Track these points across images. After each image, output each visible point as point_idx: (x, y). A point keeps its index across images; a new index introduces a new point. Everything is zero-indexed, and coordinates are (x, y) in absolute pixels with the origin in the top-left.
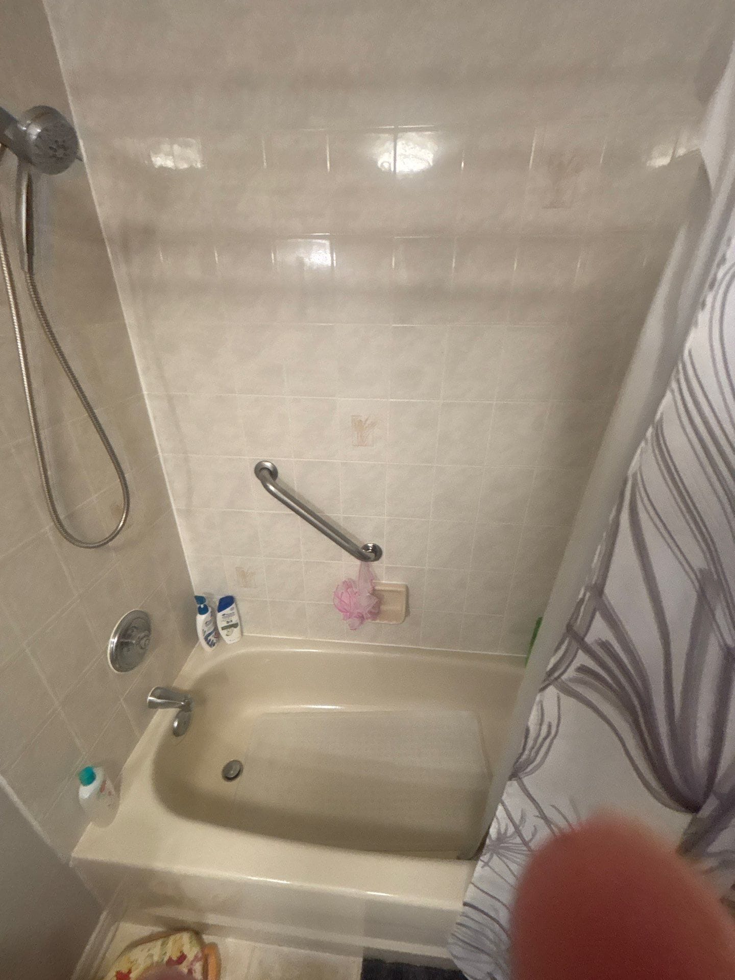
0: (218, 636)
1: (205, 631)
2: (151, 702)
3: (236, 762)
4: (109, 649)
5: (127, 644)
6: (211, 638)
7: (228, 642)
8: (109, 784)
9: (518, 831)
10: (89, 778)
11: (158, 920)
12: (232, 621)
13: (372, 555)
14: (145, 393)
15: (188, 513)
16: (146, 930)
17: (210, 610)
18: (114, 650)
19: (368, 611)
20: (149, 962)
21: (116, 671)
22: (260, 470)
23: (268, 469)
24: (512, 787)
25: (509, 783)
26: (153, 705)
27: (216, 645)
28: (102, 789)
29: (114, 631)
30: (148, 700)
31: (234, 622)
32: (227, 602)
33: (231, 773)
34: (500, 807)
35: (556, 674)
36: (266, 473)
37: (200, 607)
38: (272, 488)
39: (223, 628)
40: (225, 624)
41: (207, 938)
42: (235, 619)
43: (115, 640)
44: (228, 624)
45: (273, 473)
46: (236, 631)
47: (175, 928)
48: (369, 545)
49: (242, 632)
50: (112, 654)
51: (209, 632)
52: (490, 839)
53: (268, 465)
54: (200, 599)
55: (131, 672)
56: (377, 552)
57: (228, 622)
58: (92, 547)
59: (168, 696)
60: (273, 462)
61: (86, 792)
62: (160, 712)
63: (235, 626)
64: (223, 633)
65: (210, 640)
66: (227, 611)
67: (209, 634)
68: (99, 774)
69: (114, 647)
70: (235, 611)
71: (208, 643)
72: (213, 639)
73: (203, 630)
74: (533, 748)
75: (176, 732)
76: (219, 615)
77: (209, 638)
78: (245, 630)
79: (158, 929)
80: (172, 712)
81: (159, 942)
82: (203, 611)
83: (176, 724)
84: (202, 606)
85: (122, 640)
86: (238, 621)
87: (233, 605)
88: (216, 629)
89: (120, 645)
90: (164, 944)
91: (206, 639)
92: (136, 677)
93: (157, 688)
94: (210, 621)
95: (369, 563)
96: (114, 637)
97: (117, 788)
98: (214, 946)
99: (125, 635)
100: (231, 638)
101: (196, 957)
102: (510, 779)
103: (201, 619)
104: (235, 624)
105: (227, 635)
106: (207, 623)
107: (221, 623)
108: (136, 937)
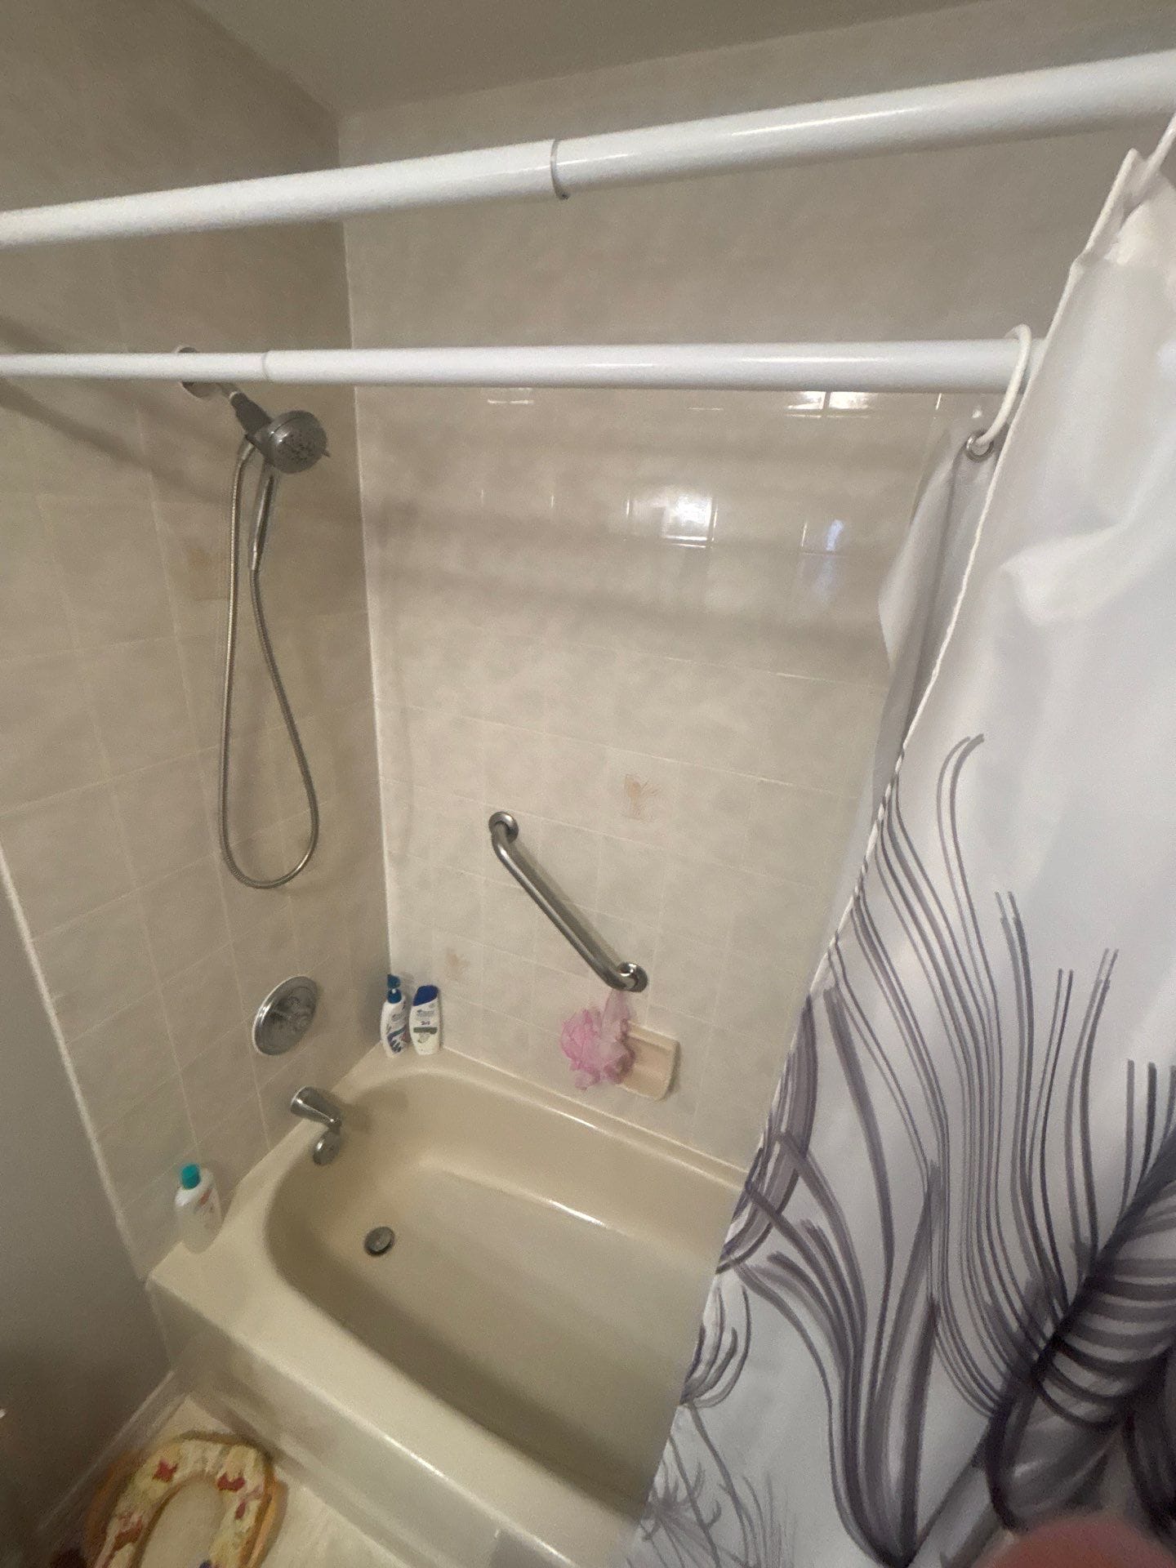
0: (407, 1039)
1: (390, 1028)
2: (296, 1105)
3: (387, 1230)
4: (257, 1017)
5: (281, 1018)
6: (397, 1039)
7: (420, 1053)
8: (215, 1199)
9: (692, 1500)
10: (192, 1181)
11: (230, 1417)
12: (429, 1023)
13: (632, 982)
14: (377, 699)
15: (401, 861)
16: (211, 1424)
17: (403, 998)
18: (262, 1021)
19: (606, 1067)
20: (199, 1467)
21: (257, 1050)
22: (496, 821)
23: (506, 825)
24: (683, 1417)
25: (680, 1408)
26: (296, 1109)
27: (402, 1051)
28: (204, 1199)
29: (266, 1000)
30: (293, 1101)
31: (432, 1025)
32: (428, 994)
33: (378, 1244)
34: (668, 1445)
35: (738, 1254)
36: (501, 829)
37: (391, 992)
38: (503, 852)
39: (416, 1030)
40: (419, 1025)
41: (280, 1474)
42: (433, 1022)
43: (267, 1009)
44: (424, 1026)
45: (512, 832)
46: (433, 1039)
47: (245, 1437)
48: (631, 965)
49: (441, 1044)
50: (258, 1027)
51: (397, 1030)
52: (655, 1493)
53: (509, 818)
54: (393, 981)
55: (277, 1057)
56: (640, 980)
57: (423, 1023)
58: (260, 887)
59: (319, 1104)
60: (515, 818)
61: (185, 1197)
62: (305, 1122)
63: (432, 1031)
64: (415, 1036)
65: (395, 1042)
66: (425, 1007)
67: (395, 1034)
68: (206, 1177)
69: (263, 1018)
70: (436, 1009)
71: (391, 1045)
72: (401, 1040)
73: (388, 1025)
74: (713, 1362)
75: (317, 1158)
76: (414, 1009)
77: (394, 1039)
78: (446, 1040)
79: (224, 1429)
80: (319, 1128)
81: (219, 1447)
82: (394, 998)
83: (320, 1146)
84: (394, 991)
85: (275, 1011)
86: (438, 1027)
87: (435, 1001)
88: (406, 1028)
89: (271, 1016)
90: (224, 1453)
91: (390, 1038)
92: (281, 1067)
93: (306, 1089)
94: (400, 1015)
95: (626, 993)
96: (267, 1005)
97: (225, 1208)
98: (283, 1488)
99: (281, 1007)
100: (424, 1046)
101: (255, 1491)
102: (682, 1403)
103: (389, 1008)
104: (432, 1028)
105: (419, 1041)
106: (394, 1017)
107: (414, 1022)
108: (198, 1428)
